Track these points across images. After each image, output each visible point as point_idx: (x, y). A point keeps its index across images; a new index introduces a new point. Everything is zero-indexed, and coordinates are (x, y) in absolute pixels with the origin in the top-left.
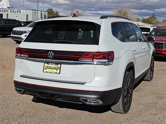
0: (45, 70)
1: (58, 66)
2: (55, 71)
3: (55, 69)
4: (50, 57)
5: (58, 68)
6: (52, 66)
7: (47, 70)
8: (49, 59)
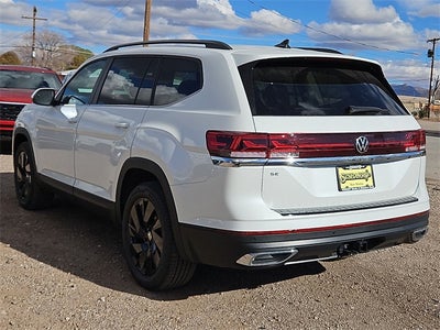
0: (343, 186)
1: (367, 171)
2: (364, 182)
3: (363, 178)
4: (363, 150)
5: (367, 175)
6: (354, 172)
7: (348, 183)
8: (359, 154)
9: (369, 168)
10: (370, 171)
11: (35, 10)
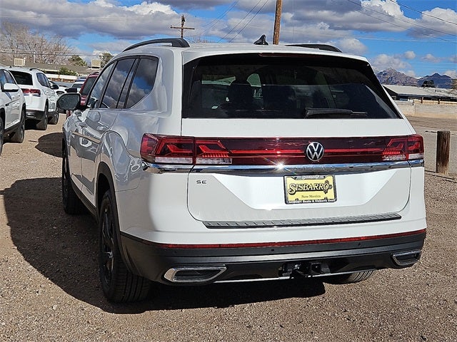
0: (291, 198)
1: (327, 182)
2: (322, 195)
3: (321, 190)
4: (315, 158)
5: (327, 187)
6: (308, 182)
7: (299, 195)
8: (311, 163)
9: (329, 178)
10: (331, 183)
11: (183, 20)
